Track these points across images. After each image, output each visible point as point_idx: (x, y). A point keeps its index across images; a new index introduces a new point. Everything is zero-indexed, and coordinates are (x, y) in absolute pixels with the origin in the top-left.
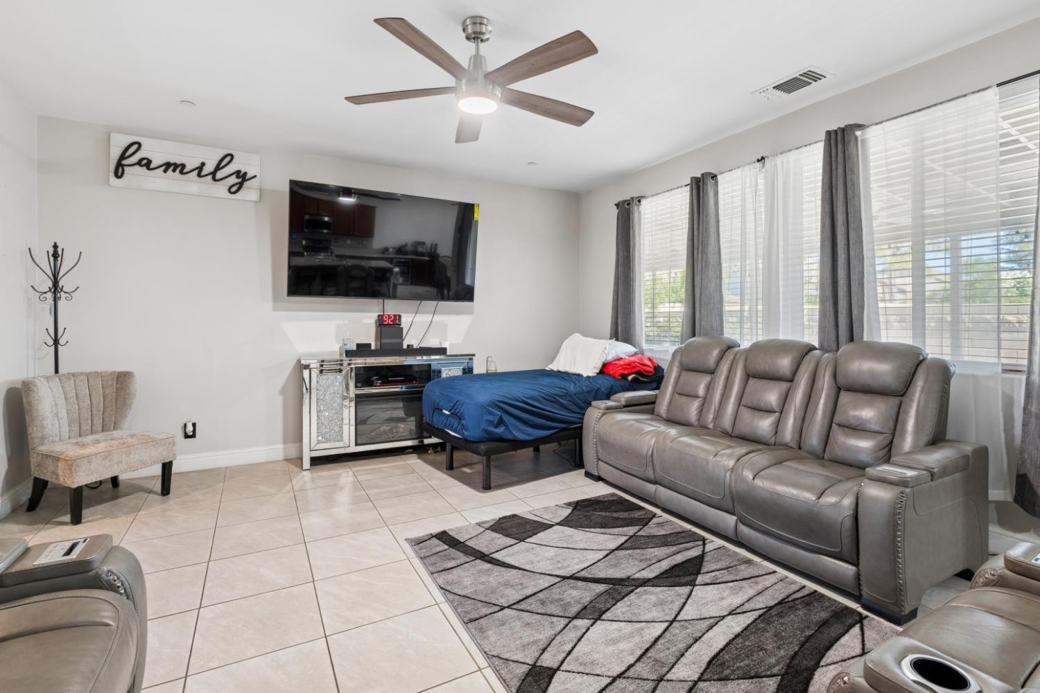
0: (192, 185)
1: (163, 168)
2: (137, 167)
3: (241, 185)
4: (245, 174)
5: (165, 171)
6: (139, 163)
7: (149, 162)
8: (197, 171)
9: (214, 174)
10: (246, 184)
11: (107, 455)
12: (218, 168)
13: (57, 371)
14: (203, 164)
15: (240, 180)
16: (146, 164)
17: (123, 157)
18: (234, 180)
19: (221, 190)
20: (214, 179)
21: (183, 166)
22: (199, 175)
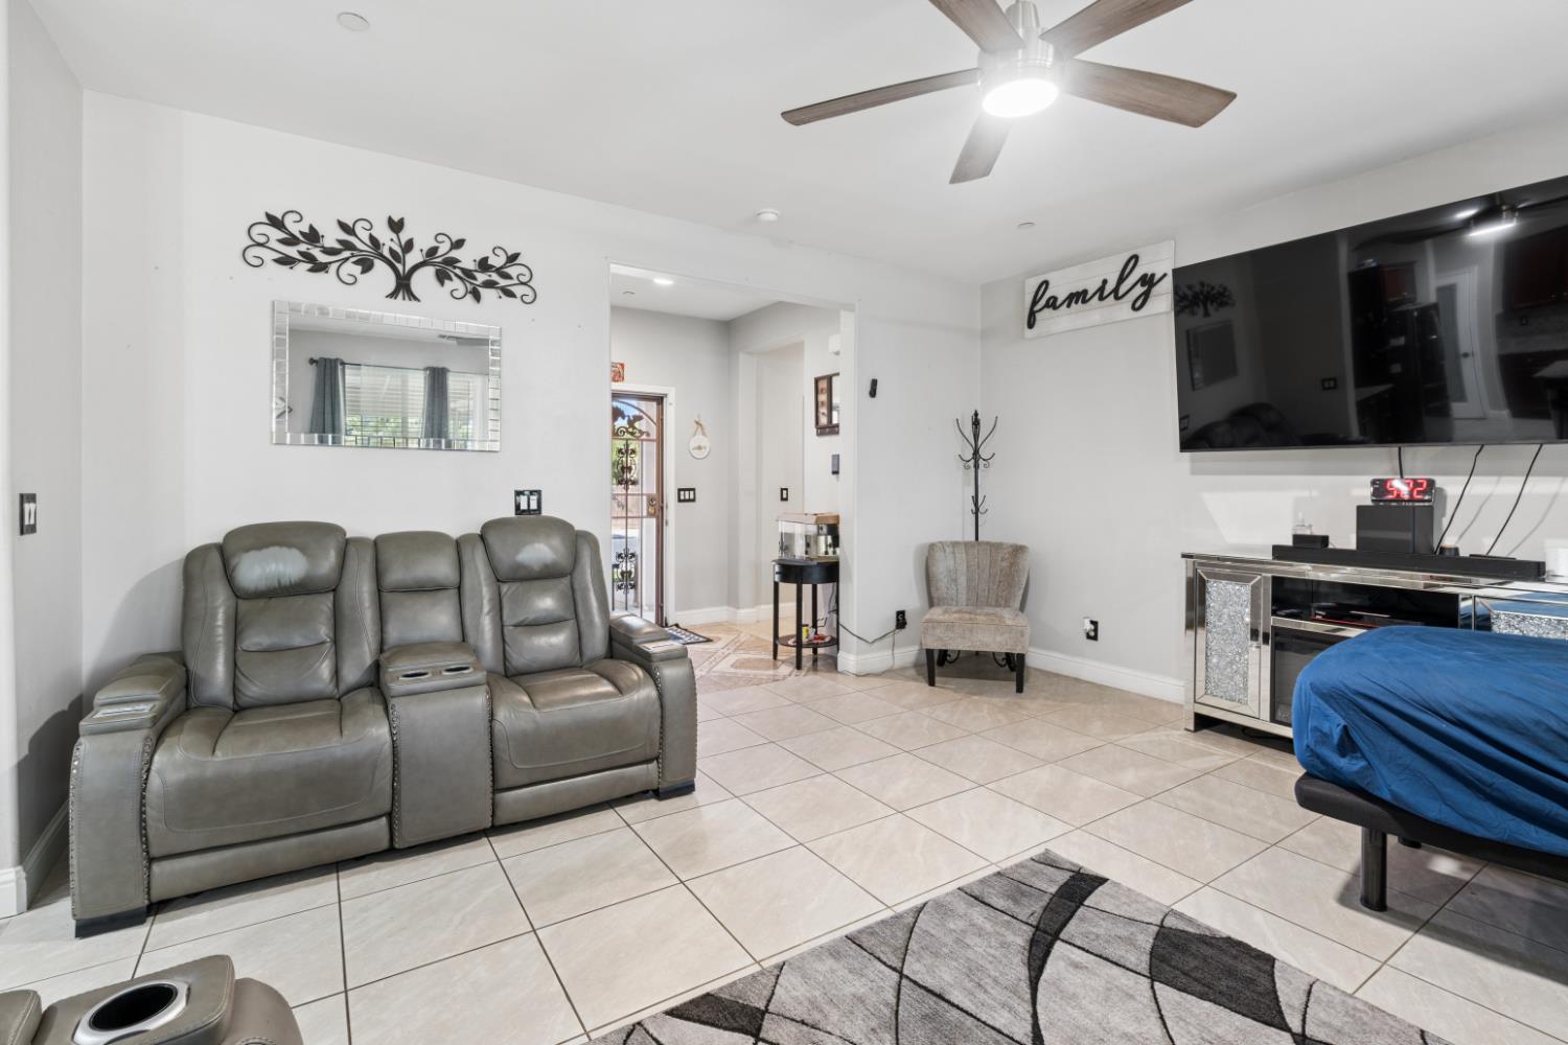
0: (1093, 313)
1: (1066, 304)
2: (1046, 310)
3: (1146, 295)
4: (1153, 275)
5: (1069, 306)
6: (1047, 305)
7: (1055, 299)
8: (1097, 295)
9: (1115, 291)
10: (1155, 290)
11: (950, 626)
12: (1121, 279)
13: (977, 538)
14: (1105, 282)
15: (1145, 288)
16: (1052, 304)
17: (1035, 302)
18: (1139, 290)
19: (1124, 308)
20: (1117, 298)
21: (1085, 292)
22: (1101, 298)
